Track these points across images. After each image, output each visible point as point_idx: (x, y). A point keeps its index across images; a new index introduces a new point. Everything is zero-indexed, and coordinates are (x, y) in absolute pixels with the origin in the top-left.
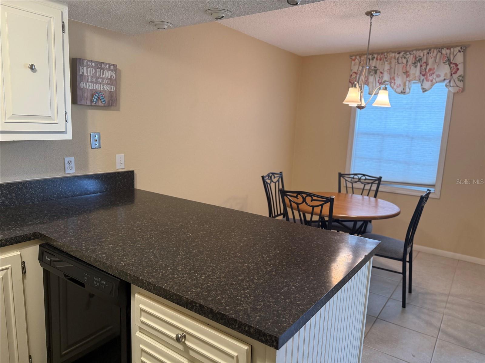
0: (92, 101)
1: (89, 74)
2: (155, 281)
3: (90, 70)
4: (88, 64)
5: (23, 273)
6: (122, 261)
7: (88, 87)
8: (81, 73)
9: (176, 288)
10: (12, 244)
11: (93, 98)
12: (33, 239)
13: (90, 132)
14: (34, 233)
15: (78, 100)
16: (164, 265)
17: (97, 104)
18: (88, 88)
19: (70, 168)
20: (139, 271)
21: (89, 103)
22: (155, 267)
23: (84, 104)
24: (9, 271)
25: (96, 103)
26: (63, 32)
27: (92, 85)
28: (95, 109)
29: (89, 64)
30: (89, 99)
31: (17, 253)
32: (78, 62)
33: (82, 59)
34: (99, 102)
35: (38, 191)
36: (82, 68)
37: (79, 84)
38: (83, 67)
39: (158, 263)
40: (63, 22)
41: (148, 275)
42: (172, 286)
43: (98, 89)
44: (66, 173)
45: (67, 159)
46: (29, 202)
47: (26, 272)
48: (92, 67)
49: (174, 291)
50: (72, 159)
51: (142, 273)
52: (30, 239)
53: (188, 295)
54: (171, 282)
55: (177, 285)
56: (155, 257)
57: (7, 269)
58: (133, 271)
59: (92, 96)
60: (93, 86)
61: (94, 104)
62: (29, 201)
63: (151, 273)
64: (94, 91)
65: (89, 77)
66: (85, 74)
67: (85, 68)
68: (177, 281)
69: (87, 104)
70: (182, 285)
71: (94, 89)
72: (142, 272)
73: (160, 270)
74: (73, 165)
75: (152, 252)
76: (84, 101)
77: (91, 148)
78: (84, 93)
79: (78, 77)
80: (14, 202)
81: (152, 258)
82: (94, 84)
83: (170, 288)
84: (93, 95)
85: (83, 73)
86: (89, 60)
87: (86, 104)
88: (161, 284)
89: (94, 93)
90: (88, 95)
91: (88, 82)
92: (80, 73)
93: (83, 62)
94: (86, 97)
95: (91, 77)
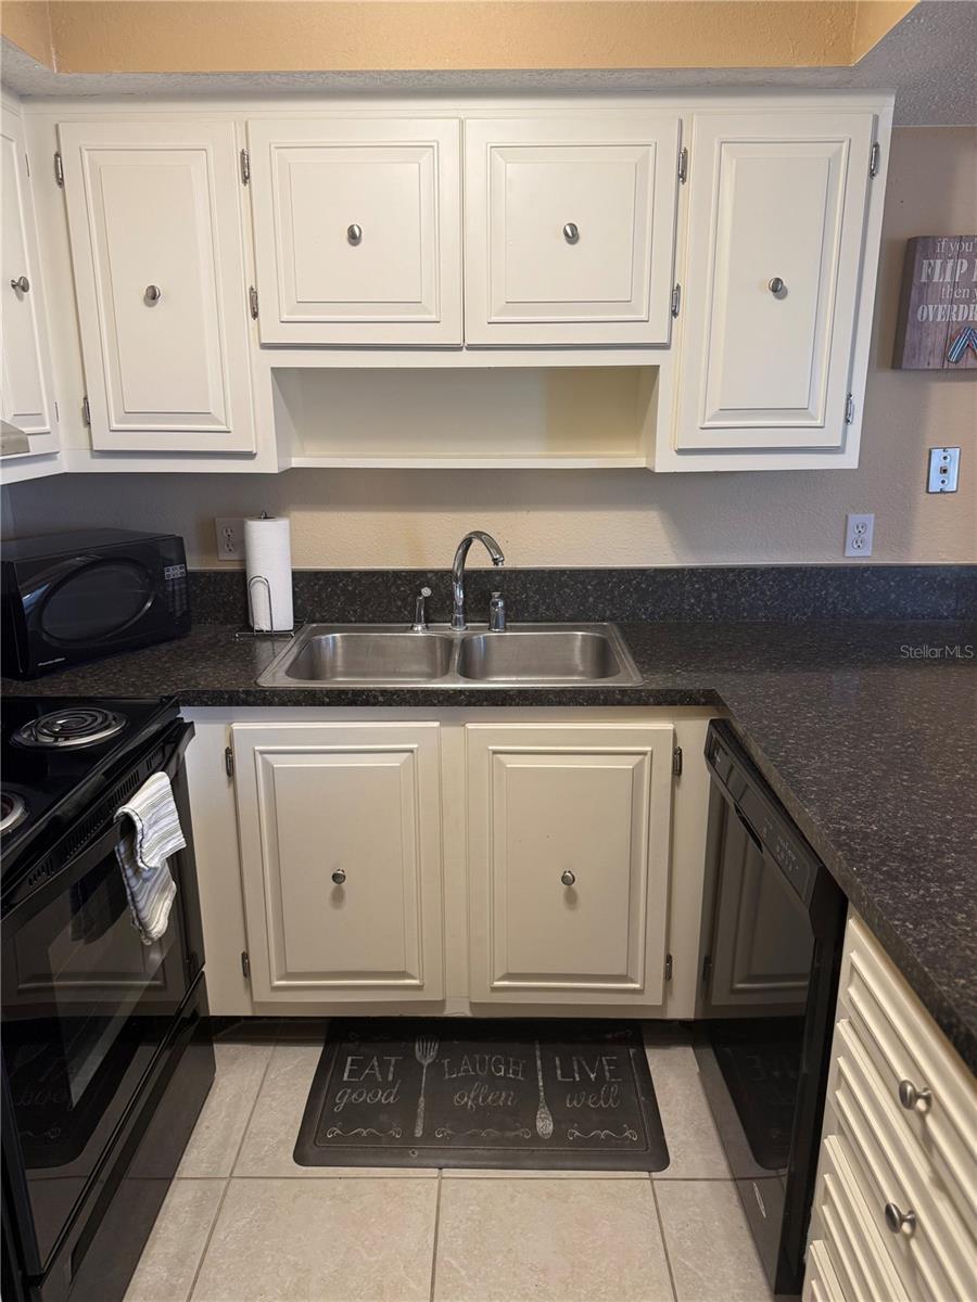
0: (945, 357)
1: (948, 279)
2: (888, 903)
3: (955, 264)
4: (949, 248)
5: (673, 773)
6: (845, 818)
7: (939, 316)
8: (924, 280)
9: (932, 949)
10: (659, 704)
11: (950, 346)
12: (704, 704)
13: (928, 447)
14: (708, 691)
15: (904, 359)
16: (951, 871)
17: (962, 365)
18: (939, 319)
19: (859, 544)
20: (870, 860)
21: (936, 363)
22: (920, 869)
23: (921, 367)
24: (647, 758)
25: (957, 362)
26: (872, 174)
27: (952, 310)
28: (951, 380)
29: (955, 247)
30: (938, 351)
31: (666, 726)
32: (920, 248)
33: (934, 238)
34: (970, 359)
35: (768, 593)
36: (930, 264)
37: (916, 312)
38: (932, 261)
39: (939, 860)
40: (876, 146)
41: (882, 881)
42: (926, 939)
43: (970, 319)
44: (847, 554)
45: (854, 519)
46: (744, 618)
47: (683, 772)
48: (960, 255)
49: (921, 955)
50: (869, 519)
51: (872, 868)
52: (697, 703)
53: (950, 987)
54: (933, 926)
55: (943, 943)
56: (944, 840)
57: (644, 754)
58: (852, 854)
59: (950, 341)
60: (957, 313)
61: (952, 366)
62: (745, 614)
63: (896, 879)
64: (958, 327)
65: (946, 288)
66: (936, 279)
67: (939, 262)
68: (954, 931)
69: (931, 367)
70: (958, 949)
71: (960, 319)
72: (876, 868)
73: (929, 880)
74: (869, 535)
75: (948, 823)
76: (922, 358)
77: (928, 492)
78: (924, 334)
79: (913, 292)
80: (713, 613)
81: (931, 840)
82: (962, 306)
83: (916, 941)
84: (953, 339)
85: (930, 277)
86: (955, 238)
87: (926, 367)
88: (898, 920)
89: (958, 332)
90: (936, 340)
91: (941, 301)
92: (920, 278)
93: (935, 244)
94: (929, 344)
95: (954, 285)
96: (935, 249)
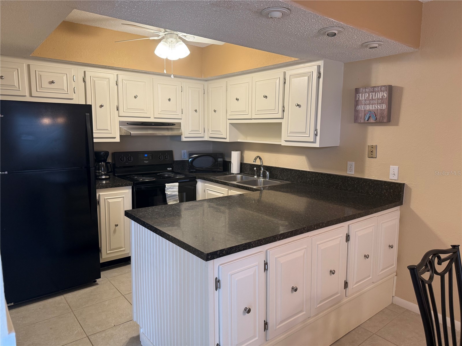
3: (365, 95)
4: (363, 91)
8: (357, 99)
11: (365, 117)
17: (369, 122)
18: (362, 109)
19: (351, 171)
25: (368, 120)
26: (319, 78)
27: (365, 107)
30: (363, 118)
32: (355, 91)
33: (359, 88)
34: (371, 120)
37: (356, 108)
38: (359, 94)
40: (320, 72)
43: (370, 109)
44: (348, 173)
45: (349, 163)
48: (366, 92)
50: (353, 164)
59: (365, 115)
61: (366, 122)
64: (367, 111)
65: (363, 101)
66: (360, 99)
69: (361, 122)
74: (353, 168)
76: (359, 119)
77: (368, 157)
78: (359, 113)
86: (364, 88)
90: (362, 115)
91: (362, 105)
93: (359, 90)
94: (360, 116)
95: (365, 100)
96: (359, 91)
